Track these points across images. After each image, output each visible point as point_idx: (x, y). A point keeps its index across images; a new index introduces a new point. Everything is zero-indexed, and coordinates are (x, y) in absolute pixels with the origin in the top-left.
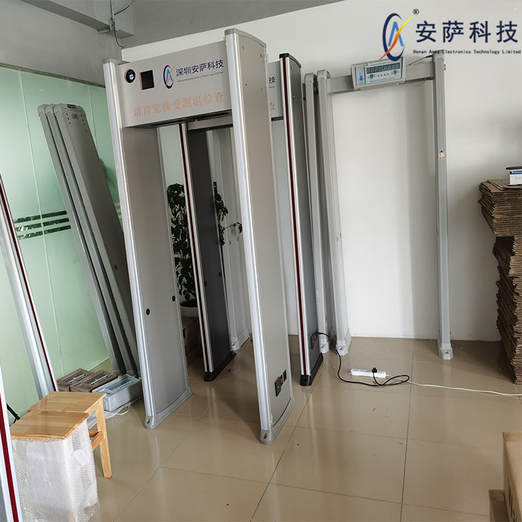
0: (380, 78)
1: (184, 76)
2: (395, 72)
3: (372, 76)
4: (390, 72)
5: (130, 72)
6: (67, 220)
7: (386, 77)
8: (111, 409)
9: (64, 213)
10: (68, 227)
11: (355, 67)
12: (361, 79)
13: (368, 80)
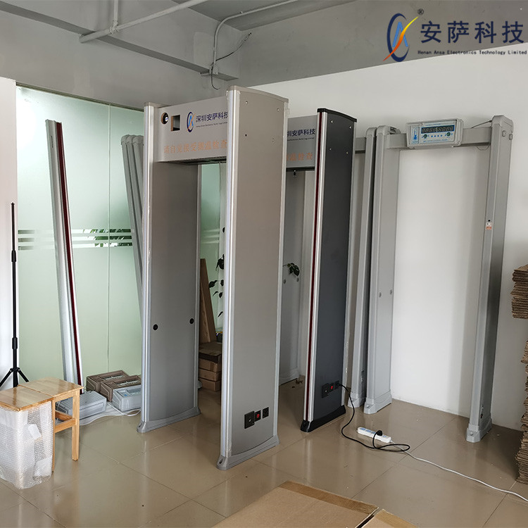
0: (434, 138)
1: (202, 123)
2: (449, 134)
3: (425, 136)
4: (444, 133)
5: (166, 115)
6: (130, 237)
7: (440, 138)
8: (122, 409)
9: (129, 231)
10: (131, 244)
11: (411, 125)
12: (415, 138)
13: (422, 140)
